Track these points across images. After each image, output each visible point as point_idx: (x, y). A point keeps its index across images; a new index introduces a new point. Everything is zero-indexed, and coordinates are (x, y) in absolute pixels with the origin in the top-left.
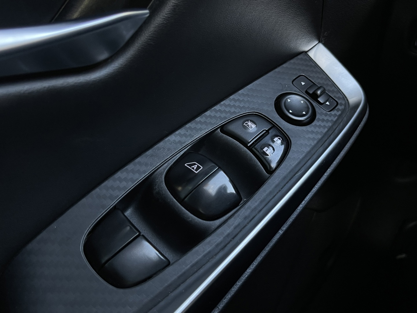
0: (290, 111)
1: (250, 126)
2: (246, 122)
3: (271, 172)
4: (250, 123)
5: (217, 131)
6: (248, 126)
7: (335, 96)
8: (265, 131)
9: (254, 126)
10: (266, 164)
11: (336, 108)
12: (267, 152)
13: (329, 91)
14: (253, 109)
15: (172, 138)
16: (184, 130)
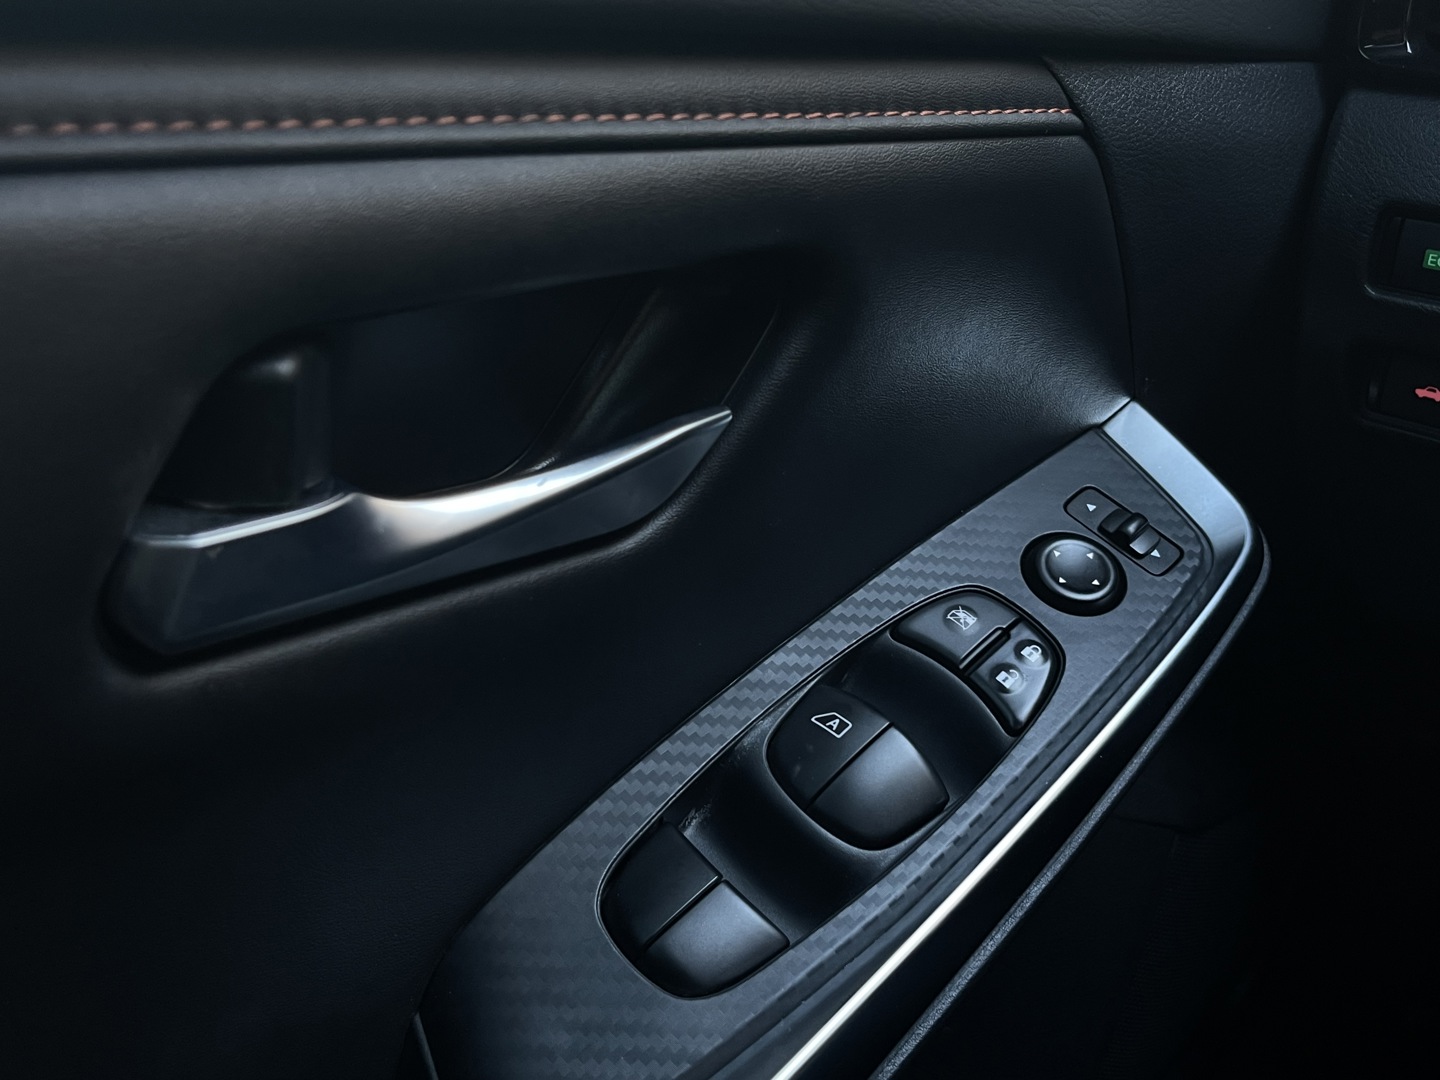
0: (1062, 580)
1: (962, 621)
2: (953, 611)
3: (1018, 730)
4: (961, 614)
5: (882, 638)
6: (958, 620)
7: (1174, 536)
8: (999, 632)
9: (971, 620)
10: (1004, 712)
11: (1179, 565)
12: (1007, 685)
13: (1160, 522)
14: (969, 577)
15: (778, 658)
16: (805, 637)
